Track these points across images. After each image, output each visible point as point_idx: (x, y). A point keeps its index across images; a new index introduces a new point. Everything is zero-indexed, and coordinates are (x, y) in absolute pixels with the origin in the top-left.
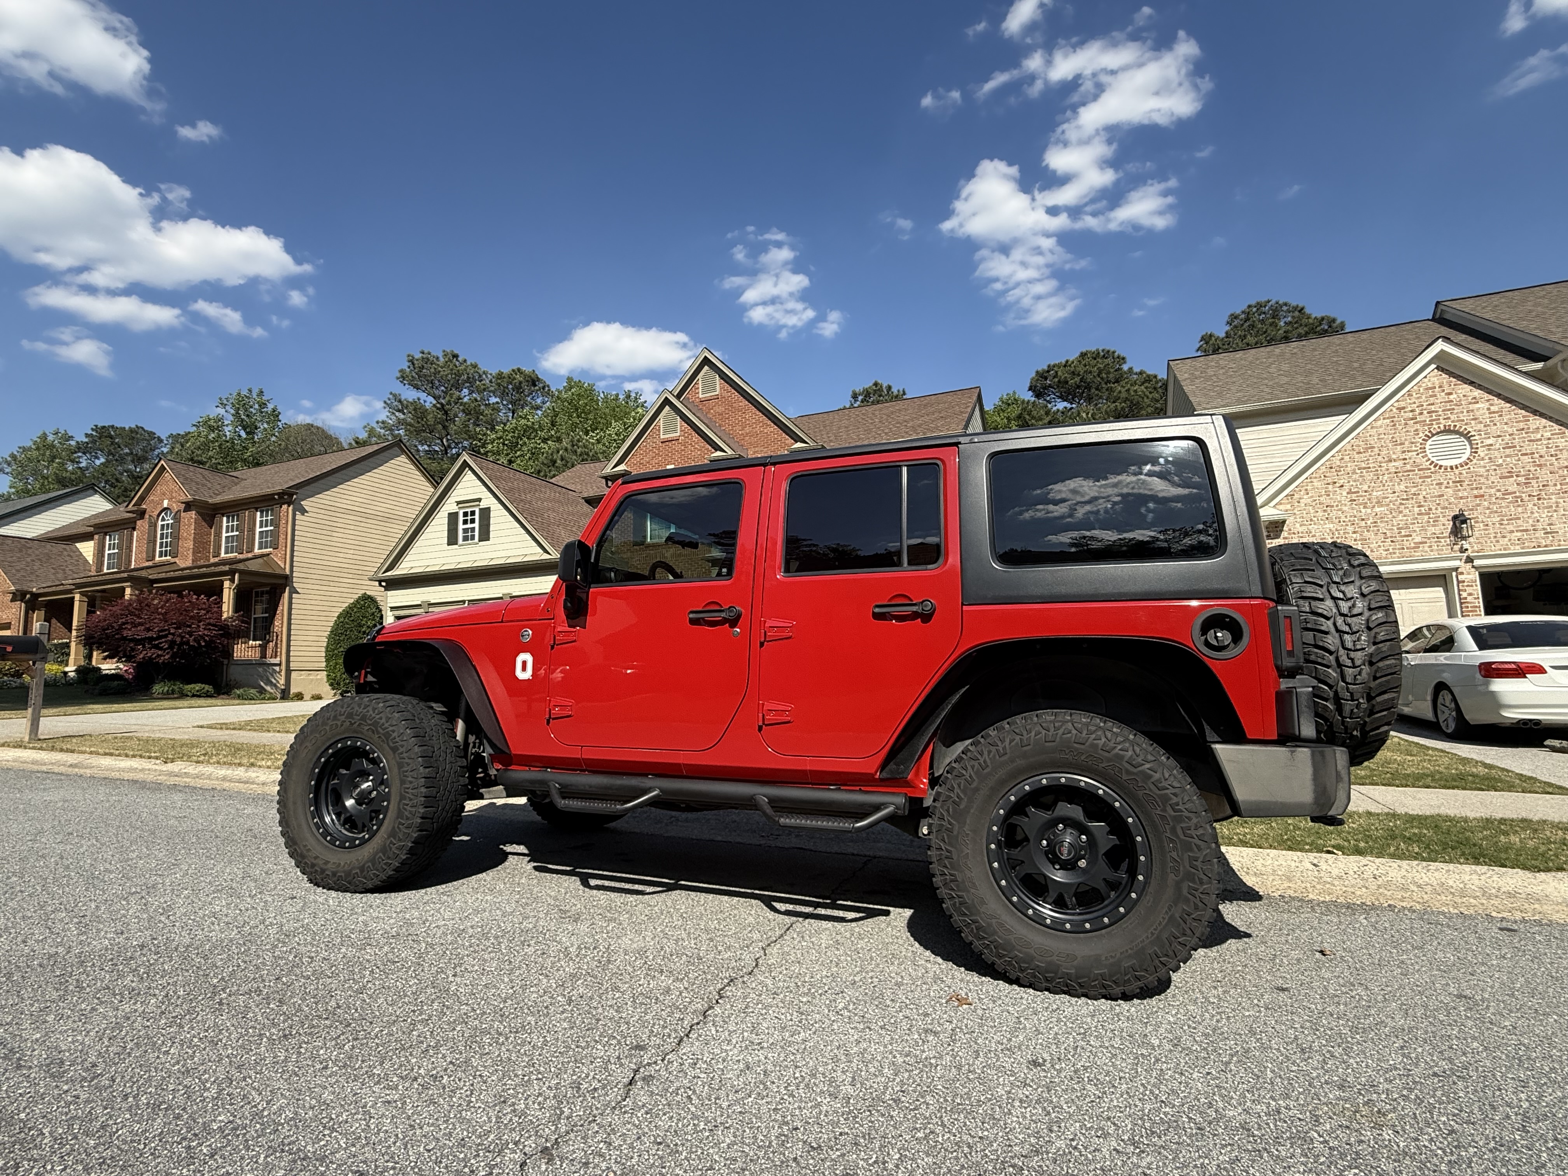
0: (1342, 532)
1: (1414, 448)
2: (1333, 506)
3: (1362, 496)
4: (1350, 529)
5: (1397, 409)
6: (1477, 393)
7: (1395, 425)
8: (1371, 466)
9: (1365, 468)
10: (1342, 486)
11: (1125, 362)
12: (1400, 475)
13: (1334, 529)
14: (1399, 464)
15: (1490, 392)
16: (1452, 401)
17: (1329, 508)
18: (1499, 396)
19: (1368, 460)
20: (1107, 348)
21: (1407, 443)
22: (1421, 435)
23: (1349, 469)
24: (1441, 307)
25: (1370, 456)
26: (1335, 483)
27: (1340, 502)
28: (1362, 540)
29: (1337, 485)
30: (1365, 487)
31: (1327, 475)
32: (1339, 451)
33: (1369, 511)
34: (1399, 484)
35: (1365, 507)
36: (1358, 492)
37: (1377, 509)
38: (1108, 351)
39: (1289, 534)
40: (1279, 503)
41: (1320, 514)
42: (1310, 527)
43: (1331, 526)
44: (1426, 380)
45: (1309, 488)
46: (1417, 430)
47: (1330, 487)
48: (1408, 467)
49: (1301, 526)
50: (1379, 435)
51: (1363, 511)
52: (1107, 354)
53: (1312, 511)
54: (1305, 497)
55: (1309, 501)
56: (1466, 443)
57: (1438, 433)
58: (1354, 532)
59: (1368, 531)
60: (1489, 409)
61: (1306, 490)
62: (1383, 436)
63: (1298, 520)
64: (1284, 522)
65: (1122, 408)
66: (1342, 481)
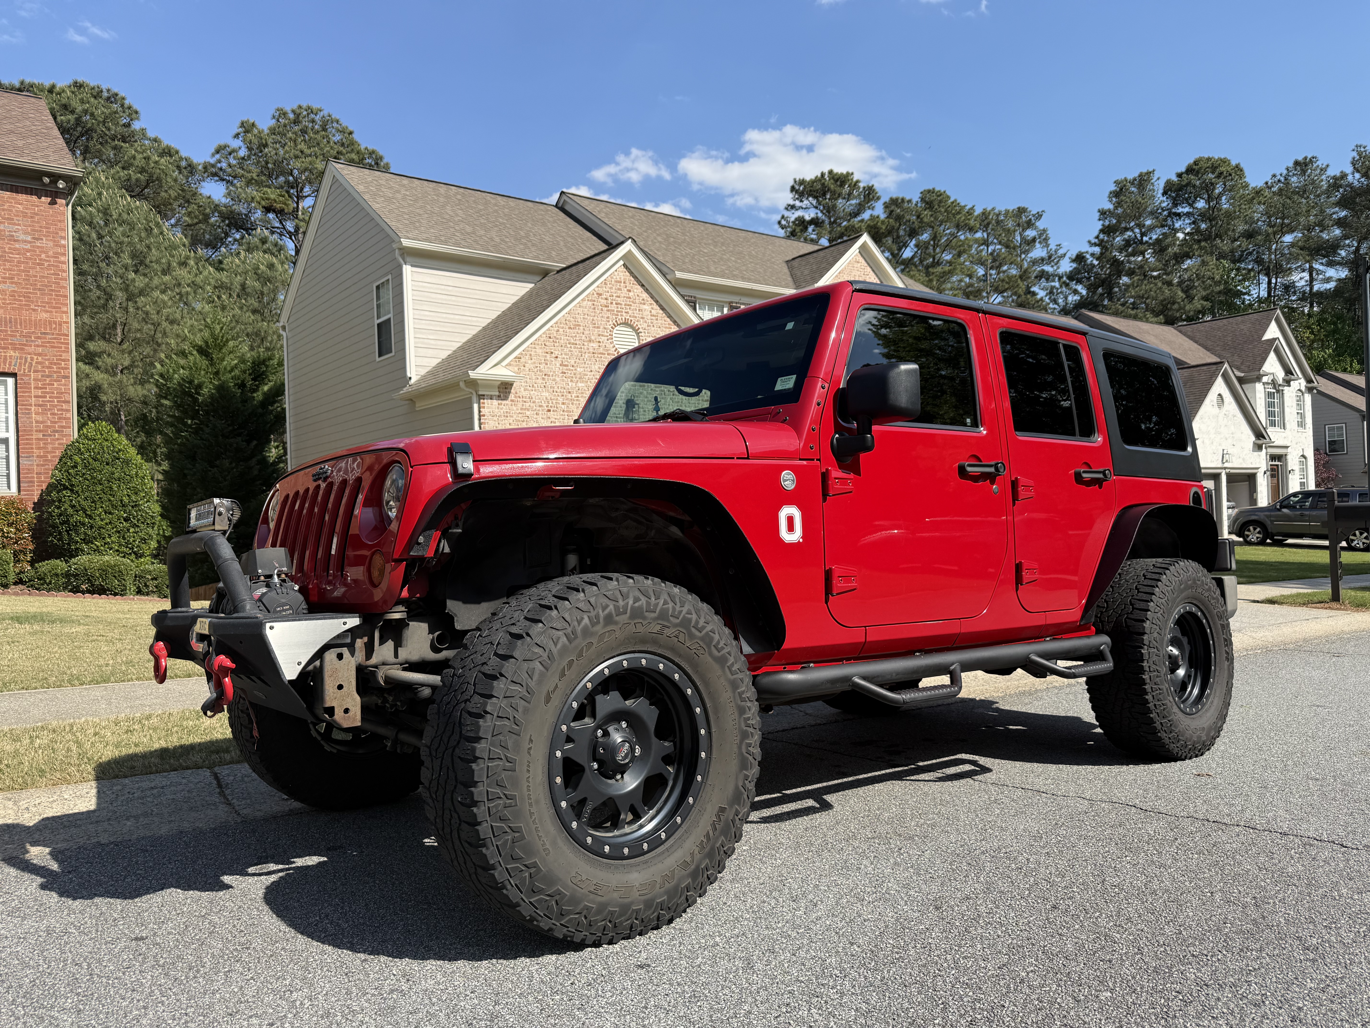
0: (554, 402)
1: (606, 334)
2: (549, 376)
3: (570, 370)
4: (561, 399)
5: (597, 294)
6: (645, 295)
7: (594, 309)
8: (578, 342)
9: (573, 344)
10: (557, 357)
11: (138, 119)
12: (596, 355)
13: (549, 398)
14: (595, 345)
15: (652, 297)
16: (630, 298)
17: (546, 377)
18: (657, 302)
19: (576, 336)
20: (115, 90)
21: (602, 327)
22: (611, 323)
23: (562, 341)
24: (564, 197)
25: (578, 333)
26: (552, 353)
27: (554, 372)
28: (568, 411)
29: (553, 355)
30: (572, 362)
31: (547, 344)
32: (556, 323)
33: (574, 384)
34: (595, 364)
35: (571, 381)
36: (567, 366)
37: (580, 385)
38: (117, 95)
39: (515, 397)
40: (509, 364)
41: (540, 381)
42: (532, 393)
43: (547, 394)
44: (616, 273)
45: (532, 353)
46: (608, 318)
47: (548, 355)
48: (601, 350)
49: (525, 390)
50: (584, 314)
51: (570, 384)
52: (113, 98)
53: (534, 377)
54: (530, 362)
55: (532, 366)
56: (636, 337)
57: (621, 324)
58: (563, 404)
59: (572, 404)
60: (651, 312)
61: (531, 355)
62: (586, 316)
63: (523, 384)
64: (512, 385)
65: (137, 180)
66: (557, 352)
